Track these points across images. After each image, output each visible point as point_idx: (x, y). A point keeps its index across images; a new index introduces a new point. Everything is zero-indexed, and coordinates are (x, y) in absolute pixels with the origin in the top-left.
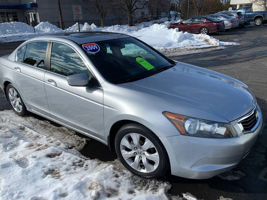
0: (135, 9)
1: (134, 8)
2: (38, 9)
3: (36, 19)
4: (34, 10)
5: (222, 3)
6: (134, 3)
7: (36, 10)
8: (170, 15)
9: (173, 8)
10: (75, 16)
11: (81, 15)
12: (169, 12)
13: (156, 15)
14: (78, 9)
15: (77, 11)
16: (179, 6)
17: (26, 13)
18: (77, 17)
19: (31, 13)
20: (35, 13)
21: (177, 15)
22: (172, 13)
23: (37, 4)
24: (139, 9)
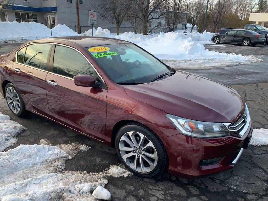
0: (151, 19)
1: (150, 17)
2: (57, 13)
3: (55, 22)
4: (54, 14)
5: (241, 19)
6: (150, 13)
7: (55, 13)
8: (187, 27)
9: (190, 21)
10: (90, 21)
11: (96, 20)
12: (186, 24)
13: (172, 26)
14: (94, 15)
15: (92, 16)
16: (196, 19)
17: (46, 16)
18: (92, 22)
19: (50, 16)
20: (53, 16)
21: (194, 28)
22: (189, 25)
23: (57, 7)
24: (155, 19)
